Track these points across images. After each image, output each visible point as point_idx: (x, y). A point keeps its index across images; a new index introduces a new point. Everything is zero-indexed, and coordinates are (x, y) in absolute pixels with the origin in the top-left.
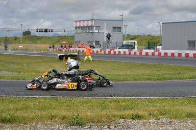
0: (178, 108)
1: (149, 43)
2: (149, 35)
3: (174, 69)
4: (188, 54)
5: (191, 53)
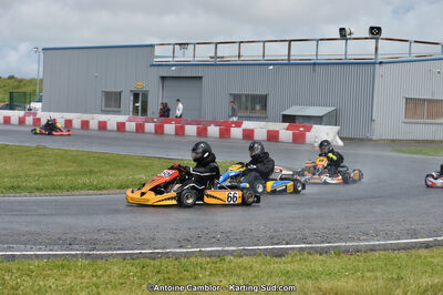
1: (11, 93)
2: (11, 77)
3: (75, 162)
4: (105, 123)
5: (112, 120)
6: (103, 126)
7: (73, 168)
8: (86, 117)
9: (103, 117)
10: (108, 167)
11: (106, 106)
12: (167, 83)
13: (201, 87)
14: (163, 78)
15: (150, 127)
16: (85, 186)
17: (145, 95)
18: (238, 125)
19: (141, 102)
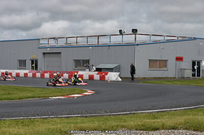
0: (5, 129)
3: (3, 90)
5: (22, 72)
6: (18, 75)
8: (10, 71)
9: (18, 71)
11: (20, 66)
12: (46, 55)
13: (60, 57)
14: (44, 53)
15: (38, 75)
17: (36, 61)
19: (35, 64)
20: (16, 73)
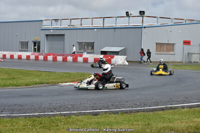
5: (24, 55)
6: (20, 57)
7: (6, 76)
8: (12, 53)
9: (20, 53)
10: (22, 76)
11: (21, 48)
12: (49, 37)
13: (64, 39)
14: (47, 35)
15: (41, 57)
16: (11, 85)
17: (39, 43)
18: (81, 56)
19: (37, 46)
20: (19, 56)
